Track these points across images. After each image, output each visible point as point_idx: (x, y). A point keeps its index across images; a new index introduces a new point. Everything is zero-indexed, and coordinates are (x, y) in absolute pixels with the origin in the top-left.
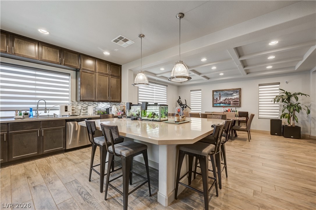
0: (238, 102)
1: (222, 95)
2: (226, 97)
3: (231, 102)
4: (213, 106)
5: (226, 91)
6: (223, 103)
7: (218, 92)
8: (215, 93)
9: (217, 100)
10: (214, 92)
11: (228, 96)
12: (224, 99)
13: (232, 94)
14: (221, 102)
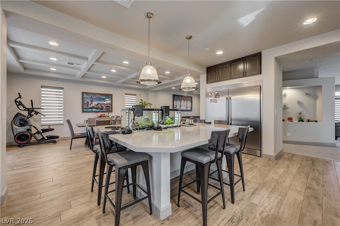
0: (110, 107)
1: (94, 99)
2: (98, 101)
3: (103, 107)
4: (83, 111)
5: (98, 95)
6: (95, 108)
7: (89, 95)
8: (85, 96)
9: (88, 104)
10: (85, 94)
11: (101, 101)
12: (96, 103)
13: (105, 99)
14: (93, 106)
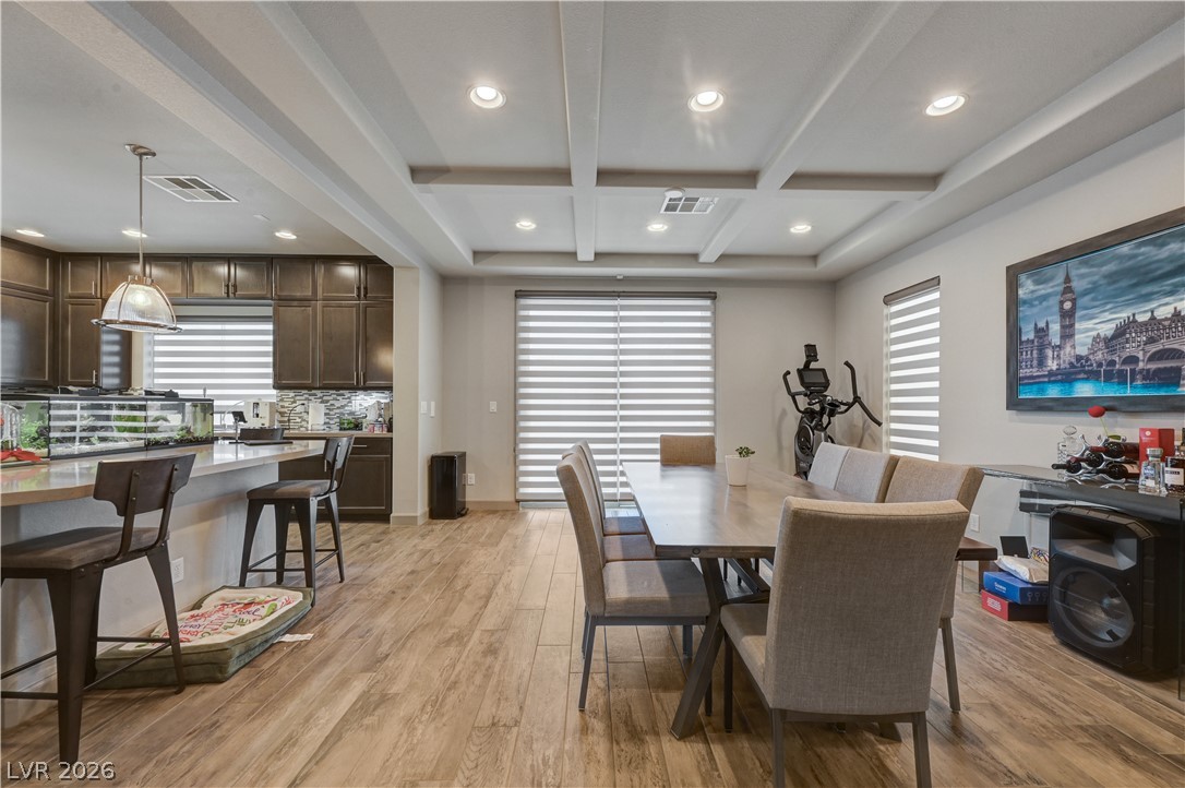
1: (1084, 293)
2: (1129, 304)
4: (1014, 403)
6: (1093, 375)
7: (1049, 271)
8: (1026, 288)
9: (1041, 349)
10: (1023, 278)
11: (1147, 298)
12: (1107, 329)
14: (1079, 358)
